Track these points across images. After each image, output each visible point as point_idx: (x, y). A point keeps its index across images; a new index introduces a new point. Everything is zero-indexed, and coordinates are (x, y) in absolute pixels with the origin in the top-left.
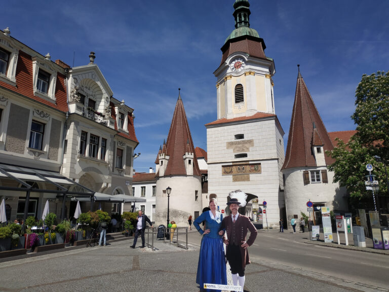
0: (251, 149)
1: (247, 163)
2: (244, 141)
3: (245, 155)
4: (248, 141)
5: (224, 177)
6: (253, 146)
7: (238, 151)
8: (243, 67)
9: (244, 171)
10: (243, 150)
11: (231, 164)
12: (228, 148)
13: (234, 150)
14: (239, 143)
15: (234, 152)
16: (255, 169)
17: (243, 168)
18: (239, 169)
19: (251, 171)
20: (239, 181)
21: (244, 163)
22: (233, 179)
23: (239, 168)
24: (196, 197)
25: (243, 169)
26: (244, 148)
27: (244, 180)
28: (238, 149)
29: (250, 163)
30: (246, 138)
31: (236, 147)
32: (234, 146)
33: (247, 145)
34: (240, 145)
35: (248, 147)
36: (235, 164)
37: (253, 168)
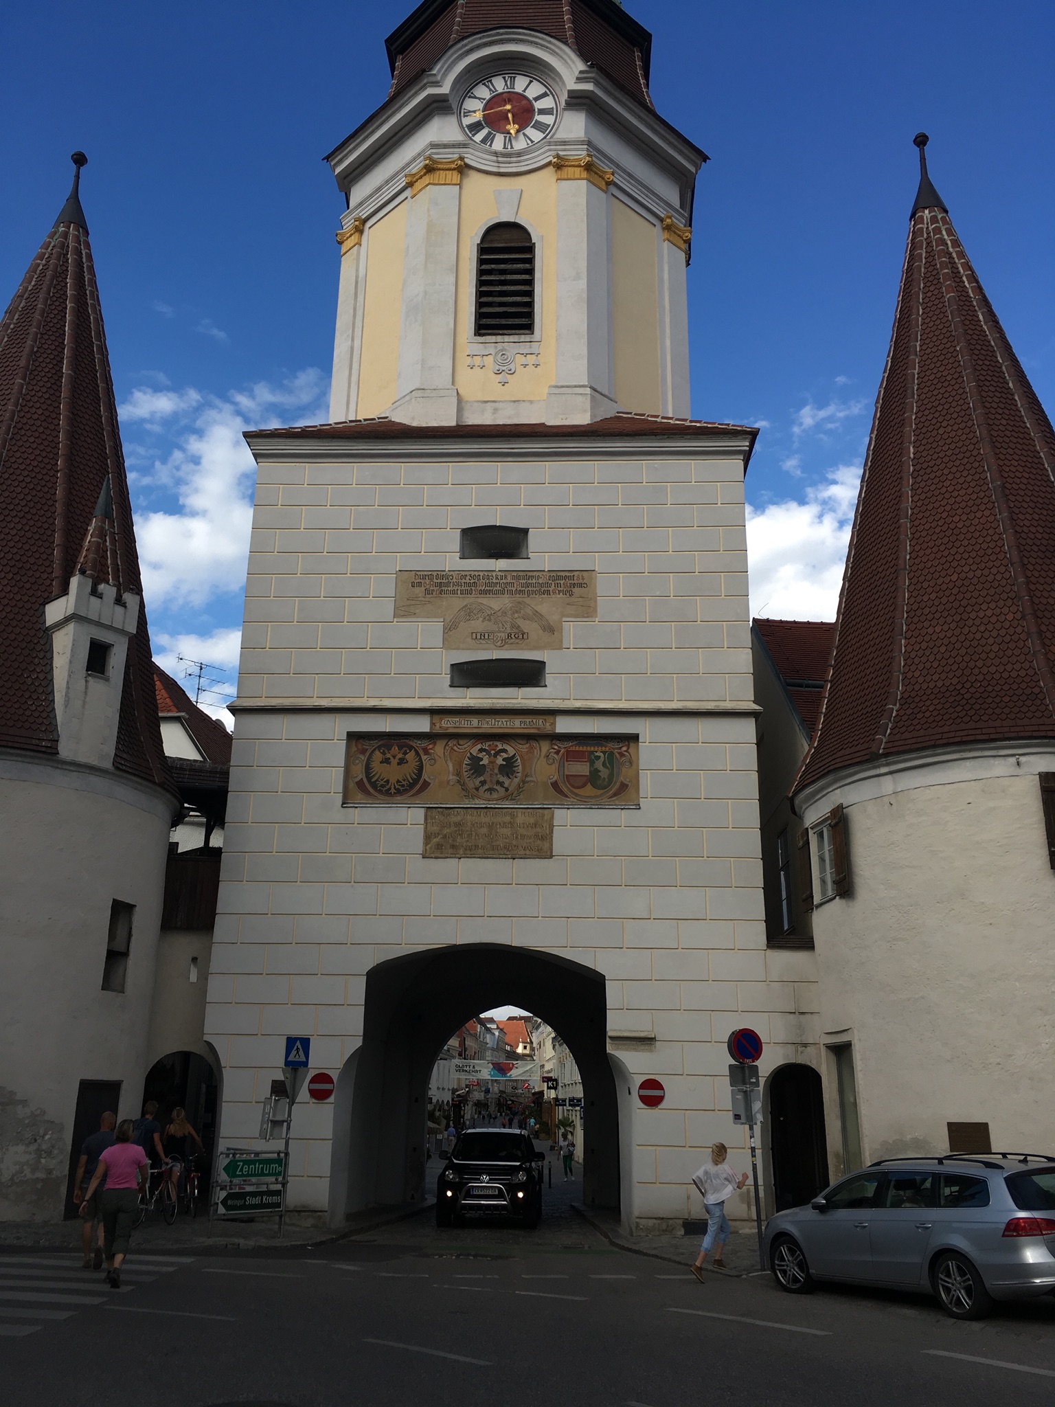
0: (572, 629)
1: (539, 724)
2: (527, 575)
3: (530, 674)
4: (554, 576)
5: (356, 814)
6: (588, 610)
7: (481, 637)
8: (540, 127)
9: (511, 783)
10: (518, 636)
11: (422, 725)
12: (404, 610)
13: (449, 629)
14: (487, 584)
15: (447, 644)
17: (510, 762)
18: (476, 767)
20: (472, 852)
21: (516, 725)
22: (428, 838)
23: (475, 760)
24: (116, 956)
26: (526, 626)
27: (509, 852)
28: (479, 625)
29: (564, 725)
30: (539, 557)
31: (469, 613)
32: (456, 603)
33: (547, 606)
34: (495, 603)
35: (553, 618)
36: (449, 724)
37: (582, 769)
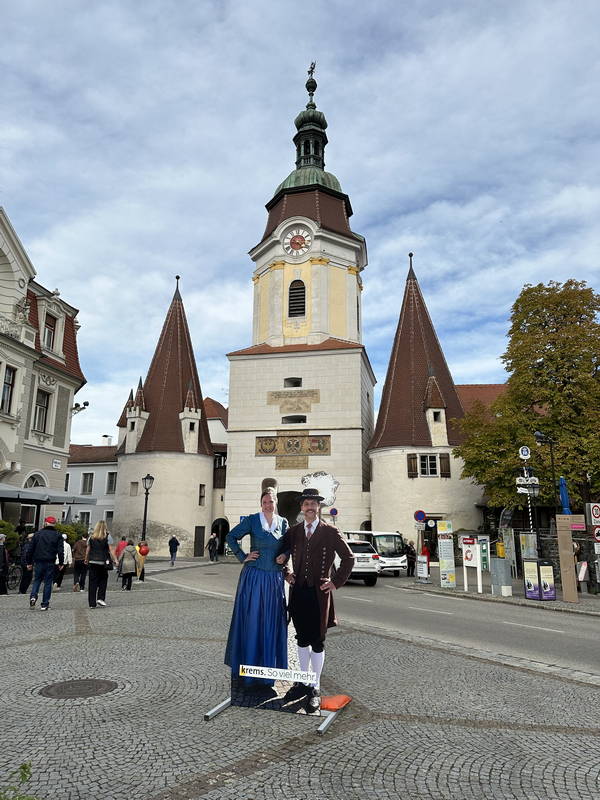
0: (313, 406)
1: (305, 433)
2: (301, 392)
3: (302, 419)
4: (309, 391)
5: (259, 459)
6: (318, 401)
7: (290, 409)
8: (307, 247)
10: (299, 409)
11: (275, 434)
12: (269, 403)
13: (281, 407)
14: (291, 395)
15: (281, 411)
16: (319, 447)
17: (298, 443)
18: (289, 445)
19: (312, 451)
20: (288, 467)
21: (299, 433)
22: (277, 464)
23: (289, 443)
24: (201, 497)
25: (297, 445)
26: (301, 406)
27: (296, 467)
28: (289, 406)
29: (311, 433)
30: (305, 386)
31: (286, 403)
32: (282, 400)
33: (306, 400)
34: (294, 400)
35: (308, 403)
36: (282, 434)
37: (317, 445)
